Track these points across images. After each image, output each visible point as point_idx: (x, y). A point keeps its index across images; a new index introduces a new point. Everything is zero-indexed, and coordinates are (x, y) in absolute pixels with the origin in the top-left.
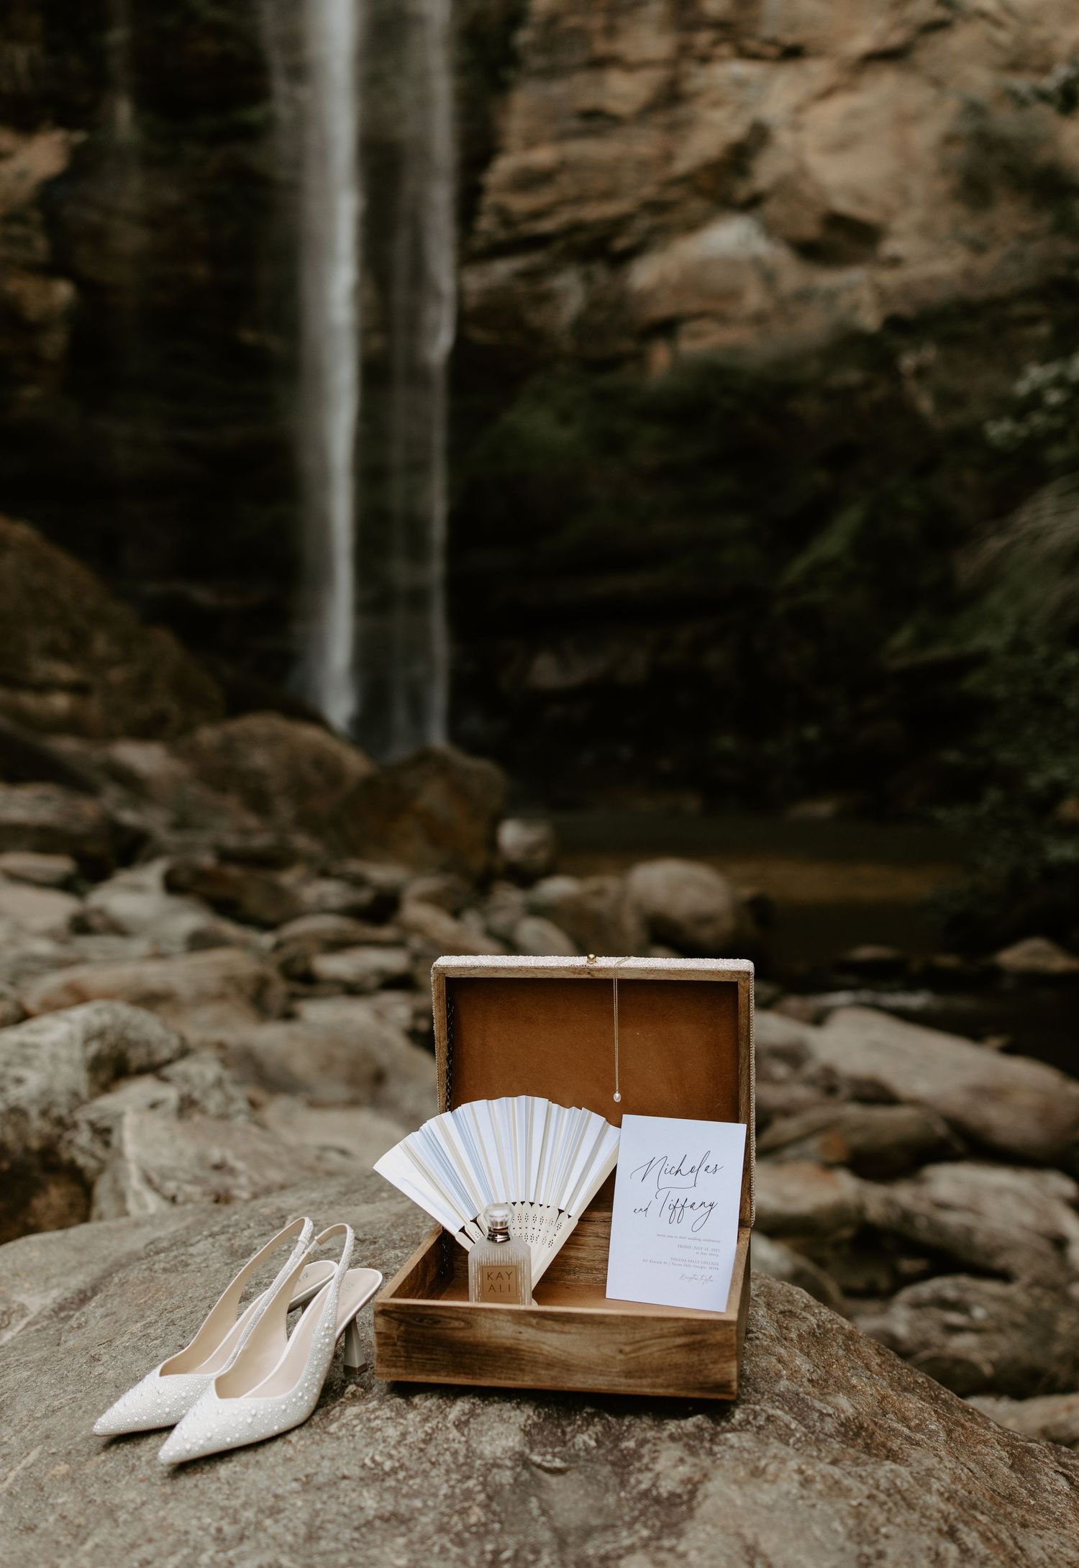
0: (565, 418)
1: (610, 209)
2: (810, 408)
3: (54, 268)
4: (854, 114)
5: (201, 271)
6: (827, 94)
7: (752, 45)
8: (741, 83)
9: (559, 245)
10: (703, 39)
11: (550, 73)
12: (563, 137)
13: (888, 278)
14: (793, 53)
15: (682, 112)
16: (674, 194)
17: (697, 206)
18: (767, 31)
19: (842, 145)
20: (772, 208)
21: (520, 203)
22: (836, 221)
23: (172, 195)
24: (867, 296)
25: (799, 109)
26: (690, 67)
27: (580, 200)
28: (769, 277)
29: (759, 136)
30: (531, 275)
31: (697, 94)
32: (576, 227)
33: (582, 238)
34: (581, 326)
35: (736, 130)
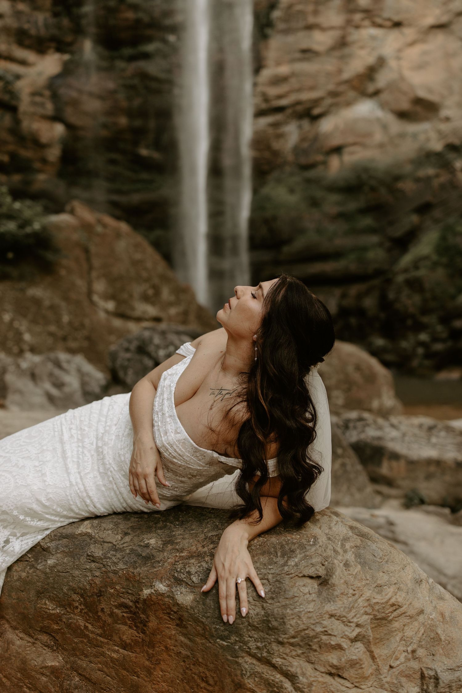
0: (292, 191)
1: (314, 95)
2: (408, 186)
3: (56, 118)
4: (425, 53)
5: (123, 121)
6: (412, 44)
7: (379, 21)
8: (373, 38)
9: (289, 111)
10: (358, 17)
11: (287, 32)
12: (293, 61)
13: (444, 127)
14: (397, 25)
15: (346, 51)
16: (342, 88)
17: (351, 94)
18: (386, 15)
19: (420, 67)
20: (384, 96)
21: (273, 91)
22: (418, 101)
23: (111, 85)
24: (433, 135)
25: (400, 50)
26: (351, 30)
27: (299, 90)
28: (385, 127)
29: (381, 62)
30: (275, 125)
31: (354, 43)
32: (298, 103)
33: (299, 108)
34: (296, 150)
35: (371, 60)
